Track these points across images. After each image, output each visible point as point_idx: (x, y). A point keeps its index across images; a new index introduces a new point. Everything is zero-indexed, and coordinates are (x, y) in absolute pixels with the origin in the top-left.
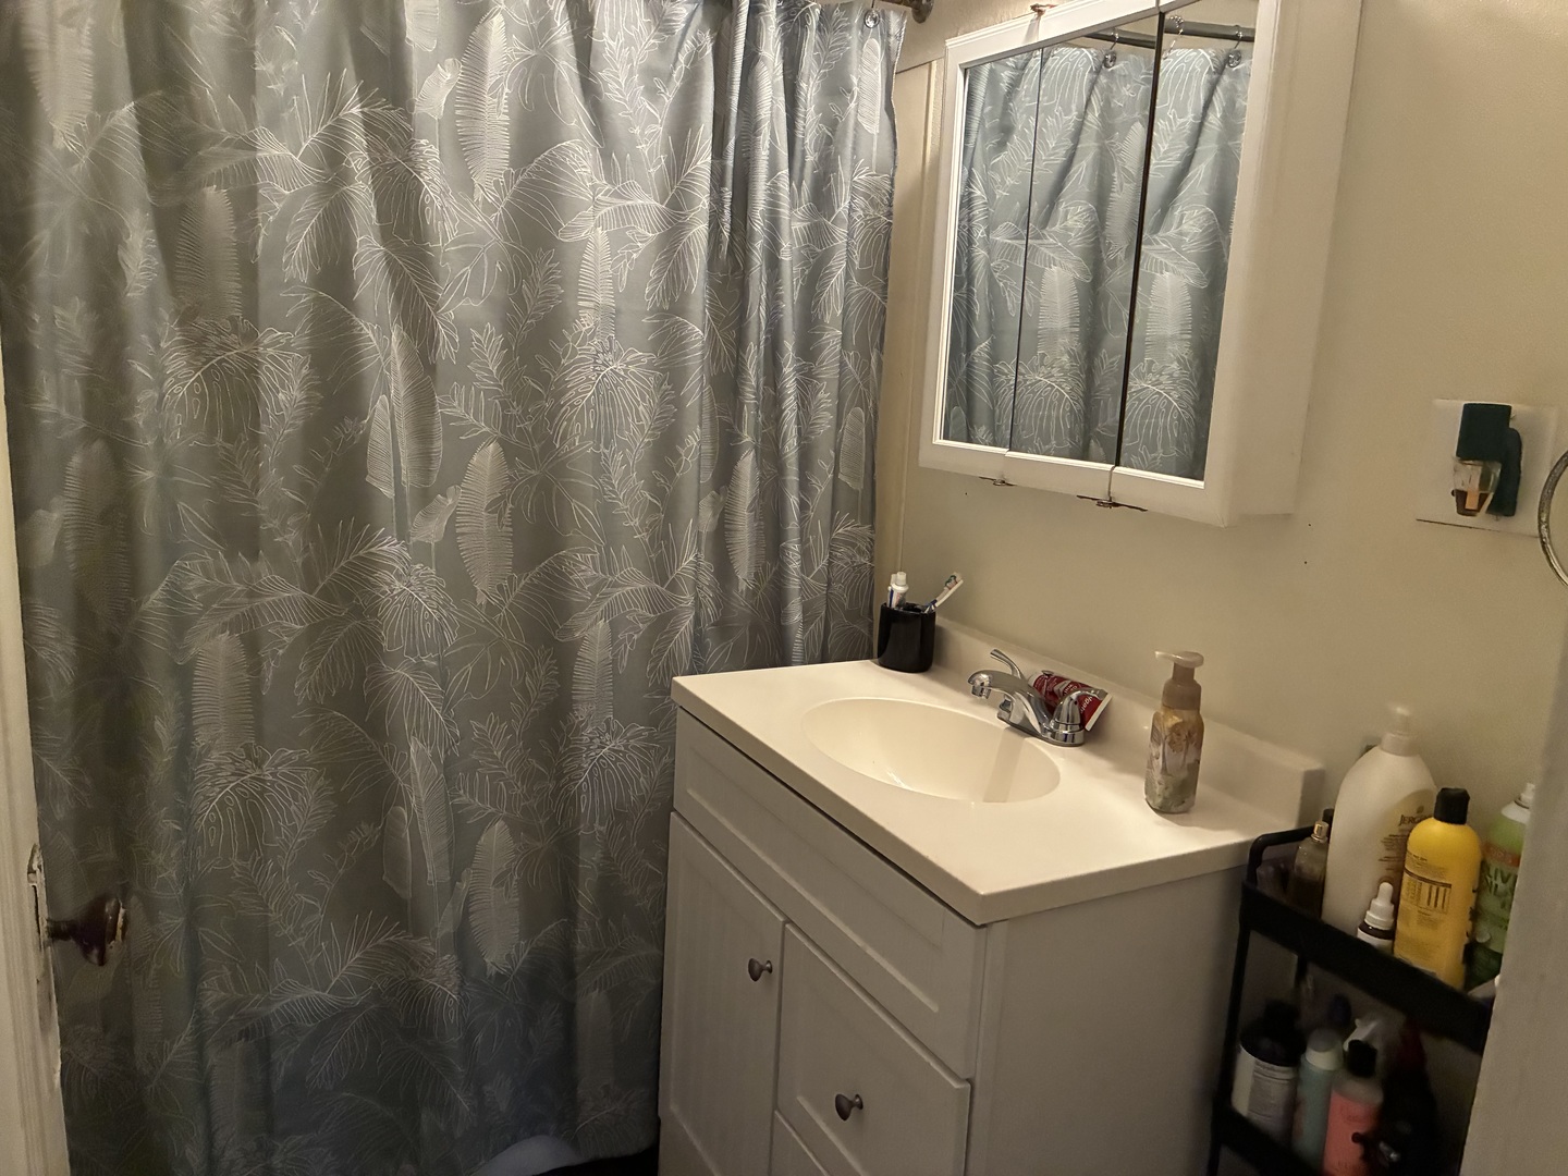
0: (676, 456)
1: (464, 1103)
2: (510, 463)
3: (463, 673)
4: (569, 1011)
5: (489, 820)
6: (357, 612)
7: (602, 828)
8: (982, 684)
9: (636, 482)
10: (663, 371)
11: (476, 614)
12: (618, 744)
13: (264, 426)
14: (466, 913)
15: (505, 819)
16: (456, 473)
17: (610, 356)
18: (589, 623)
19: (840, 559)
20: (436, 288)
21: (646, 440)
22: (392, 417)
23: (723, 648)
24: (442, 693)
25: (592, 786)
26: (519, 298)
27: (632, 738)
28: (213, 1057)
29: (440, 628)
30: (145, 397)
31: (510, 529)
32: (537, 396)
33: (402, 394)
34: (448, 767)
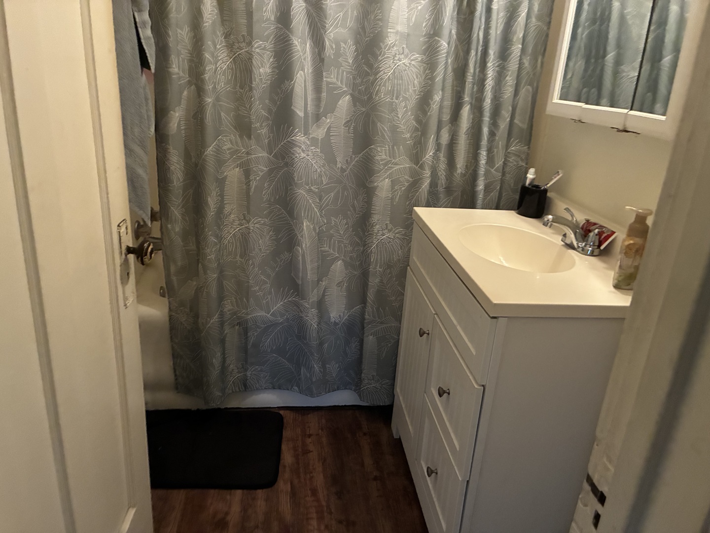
0: (428, 105)
1: (316, 368)
2: (355, 105)
3: (329, 196)
4: (362, 342)
5: (336, 259)
6: (287, 164)
7: (380, 269)
8: (548, 220)
9: (410, 116)
10: (428, 64)
11: (336, 172)
12: (391, 235)
13: (254, 83)
14: (324, 295)
15: (343, 260)
16: (331, 108)
17: (402, 56)
18: (381, 179)
19: (511, 163)
20: (325, 22)
21: (417, 97)
22: (305, 81)
23: (448, 200)
24: (319, 203)
25: (377, 251)
26: (363, 28)
27: (397, 233)
28: (227, 330)
29: (320, 176)
30: (209, 68)
31: (352, 135)
32: (367, 74)
33: (310, 71)
34: (320, 235)
